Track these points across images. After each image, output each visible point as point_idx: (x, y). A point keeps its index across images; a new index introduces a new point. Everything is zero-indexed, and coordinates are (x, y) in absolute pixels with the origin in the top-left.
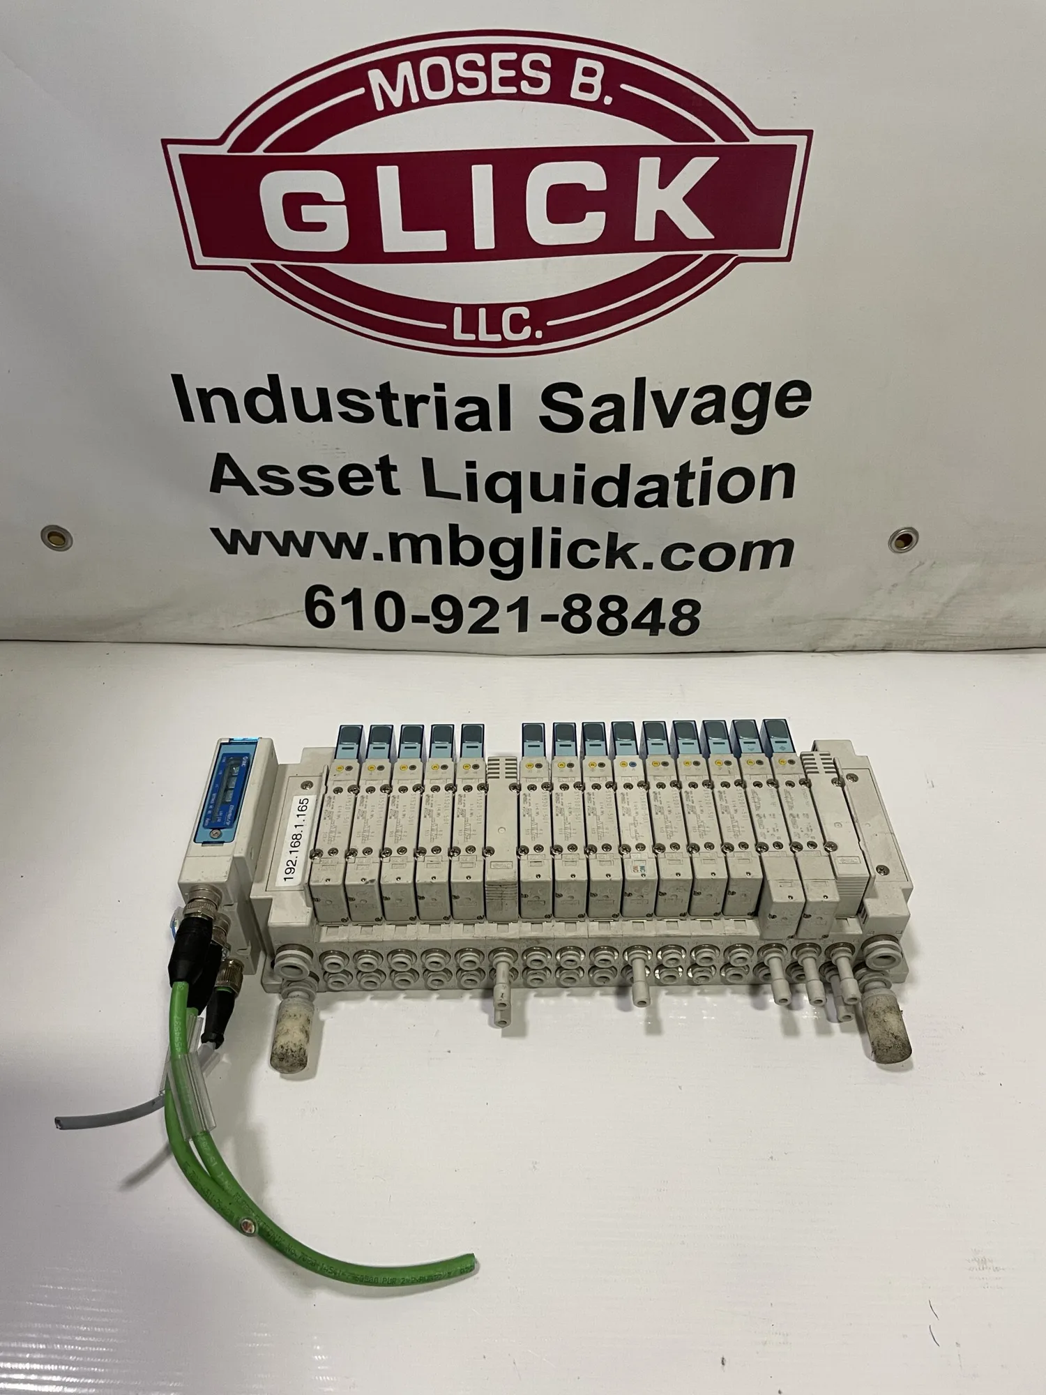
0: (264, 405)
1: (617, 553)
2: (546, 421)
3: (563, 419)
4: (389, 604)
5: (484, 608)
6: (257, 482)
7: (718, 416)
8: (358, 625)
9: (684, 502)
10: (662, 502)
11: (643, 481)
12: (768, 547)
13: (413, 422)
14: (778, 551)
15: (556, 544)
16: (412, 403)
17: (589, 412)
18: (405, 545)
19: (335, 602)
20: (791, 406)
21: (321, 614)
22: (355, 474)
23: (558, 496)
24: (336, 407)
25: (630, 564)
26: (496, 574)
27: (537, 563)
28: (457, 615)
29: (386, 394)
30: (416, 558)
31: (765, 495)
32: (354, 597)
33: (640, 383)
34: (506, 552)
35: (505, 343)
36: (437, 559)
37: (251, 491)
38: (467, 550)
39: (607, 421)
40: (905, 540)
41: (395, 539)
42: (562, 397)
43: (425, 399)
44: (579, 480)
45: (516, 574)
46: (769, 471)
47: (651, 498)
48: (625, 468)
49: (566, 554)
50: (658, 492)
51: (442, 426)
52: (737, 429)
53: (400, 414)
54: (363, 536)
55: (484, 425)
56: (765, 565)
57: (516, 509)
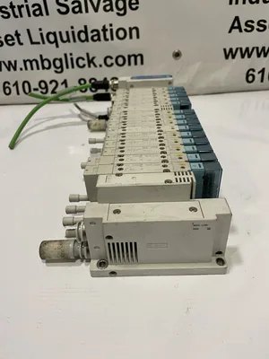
1: (91, 62)
2: (59, 10)
3: (64, 9)
4: (26, 85)
5: (54, 84)
7: (112, 9)
8: (18, 94)
9: (106, 39)
10: (99, 39)
11: (92, 31)
12: (135, 56)
13: (21, 16)
14: (139, 58)
15: (72, 59)
16: (20, 7)
17: (71, 7)
18: (28, 63)
19: (11, 86)
20: (134, 6)
21: (7, 91)
22: (9, 38)
23: (68, 40)
25: (95, 66)
26: (56, 72)
27: (67, 67)
28: (46, 87)
29: (12, 7)
30: (32, 69)
31: (131, 37)
32: (16, 84)
34: (58, 63)
36: (38, 68)
38: (46, 64)
39: (77, 10)
40: (177, 55)
41: (25, 62)
43: (22, 6)
44: (73, 33)
45: (62, 71)
46: (131, 29)
47: (96, 38)
48: (86, 27)
49: (76, 63)
50: (98, 35)
51: (29, 15)
52: (118, 14)
53: (17, 13)
54: (15, 62)
55: (41, 14)
56: (136, 64)
57: (57, 46)
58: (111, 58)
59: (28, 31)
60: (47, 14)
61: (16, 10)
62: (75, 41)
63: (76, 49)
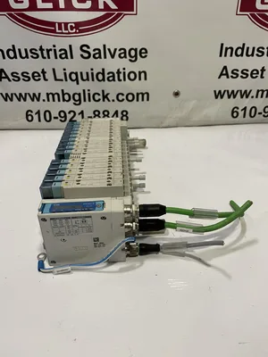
0: (11, 54)
1: (105, 97)
2: (82, 56)
3: (86, 55)
4: (47, 113)
5: (72, 114)
6: (11, 78)
7: (125, 57)
8: (40, 120)
9: (119, 80)
10: (114, 80)
11: (109, 73)
12: (143, 94)
13: (49, 58)
14: (146, 96)
15: (89, 94)
16: (48, 51)
17: (92, 53)
18: (51, 96)
19: (33, 114)
20: (143, 55)
21: (30, 118)
22: (36, 74)
23: (88, 79)
24: (30, 54)
25: (109, 100)
26: (75, 104)
27: (85, 101)
28: (65, 116)
29: (41, 49)
30: (54, 100)
31: (140, 79)
32: (38, 113)
33: (104, 46)
34: (77, 97)
35: (69, 33)
36: (59, 100)
37: (10, 80)
38: (66, 97)
39: (97, 56)
40: (177, 94)
41: (48, 95)
42: (85, 48)
43: (51, 50)
44: (92, 74)
45: (80, 104)
46: (140, 73)
47: (111, 79)
48: (103, 70)
49: (92, 97)
50: (112, 77)
51: (56, 58)
52: (131, 60)
53: (45, 55)
54: (39, 94)
55: (67, 57)
56: (143, 100)
57: (78, 83)
58: (123, 95)
59: (54, 70)
60: (72, 57)
61: (45, 52)
62: (93, 80)
63: (94, 87)
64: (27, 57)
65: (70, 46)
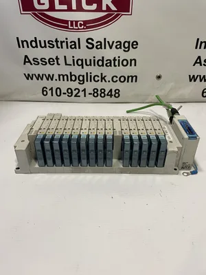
0: (34, 44)
1: (103, 78)
2: (87, 46)
3: (90, 46)
4: (58, 90)
5: (77, 91)
6: (32, 62)
7: (120, 48)
8: (52, 95)
9: (115, 66)
10: (111, 66)
11: (107, 61)
12: (132, 77)
13: (62, 48)
14: (134, 78)
15: (91, 76)
16: (62, 42)
17: (95, 45)
18: (61, 77)
19: (48, 90)
20: (134, 46)
21: (45, 93)
22: (51, 60)
23: (90, 65)
24: (47, 45)
25: (106, 81)
26: (79, 83)
27: (87, 81)
28: (72, 93)
29: (57, 41)
30: (64, 80)
31: (131, 65)
32: (51, 89)
33: (105, 39)
34: (81, 78)
36: (68, 80)
37: (31, 64)
38: (73, 78)
39: (99, 47)
40: (159, 77)
41: (59, 76)
42: (90, 41)
43: (64, 42)
44: (94, 60)
45: (83, 83)
46: (131, 60)
47: (108, 65)
48: (103, 57)
49: (93, 79)
50: (110, 63)
51: (67, 48)
52: (124, 51)
53: (59, 45)
54: (53, 75)
55: (75, 48)
56: (132, 81)
57: (83, 68)
58: (117, 77)
59: (65, 57)
60: (79, 48)
61: (59, 44)
62: (94, 65)
63: (95, 70)
64: (45, 46)
65: (79, 39)
